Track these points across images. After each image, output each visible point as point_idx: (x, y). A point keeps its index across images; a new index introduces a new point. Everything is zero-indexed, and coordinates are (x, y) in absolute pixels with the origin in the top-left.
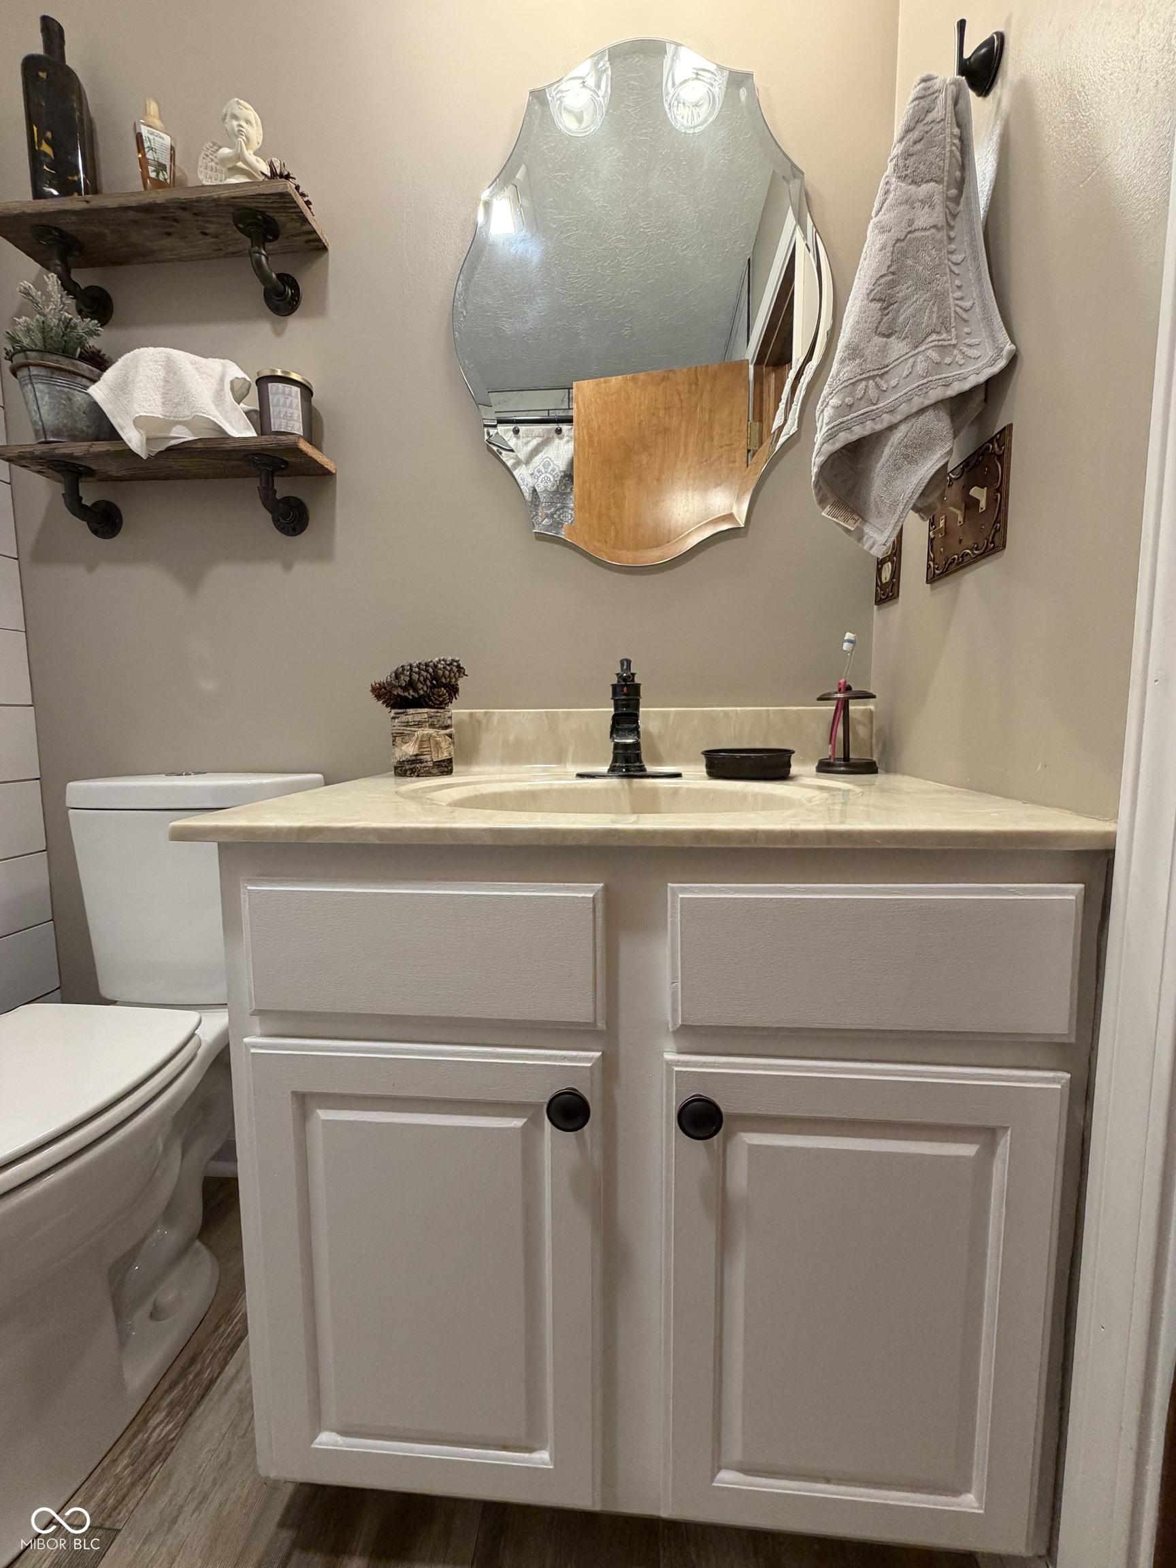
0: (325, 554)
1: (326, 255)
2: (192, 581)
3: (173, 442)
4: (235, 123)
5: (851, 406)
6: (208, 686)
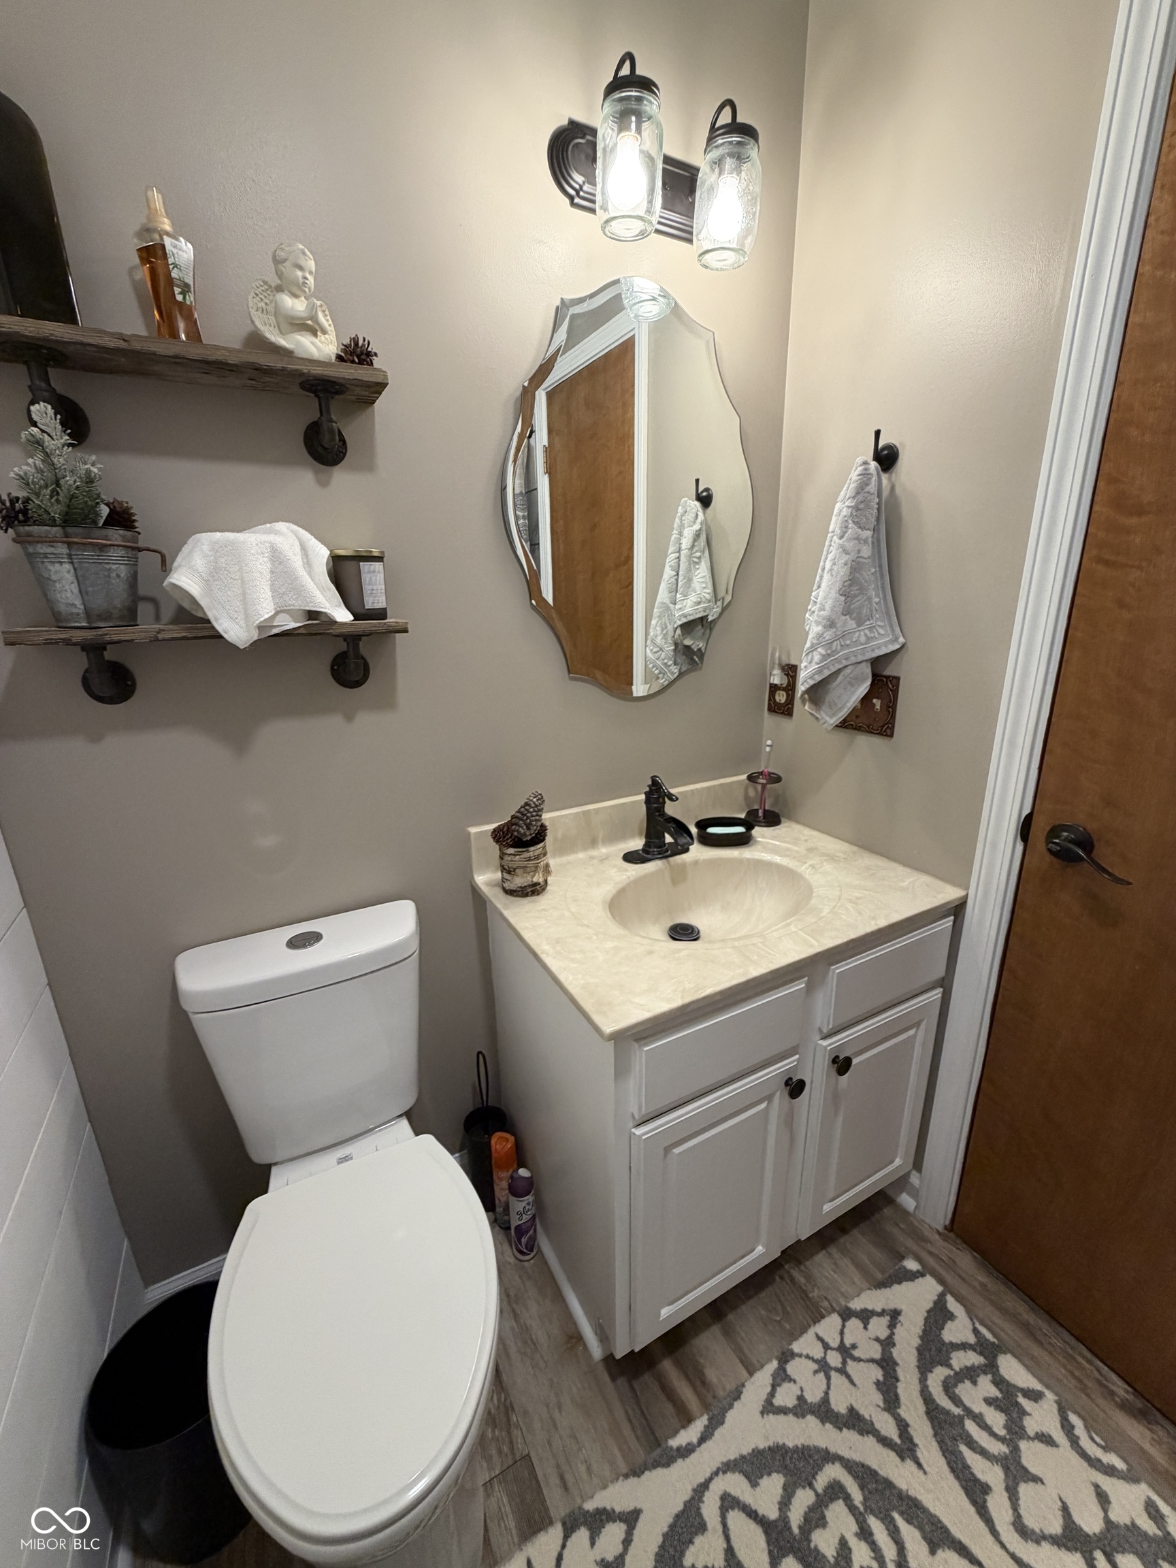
2: (239, 741)
3: (275, 631)
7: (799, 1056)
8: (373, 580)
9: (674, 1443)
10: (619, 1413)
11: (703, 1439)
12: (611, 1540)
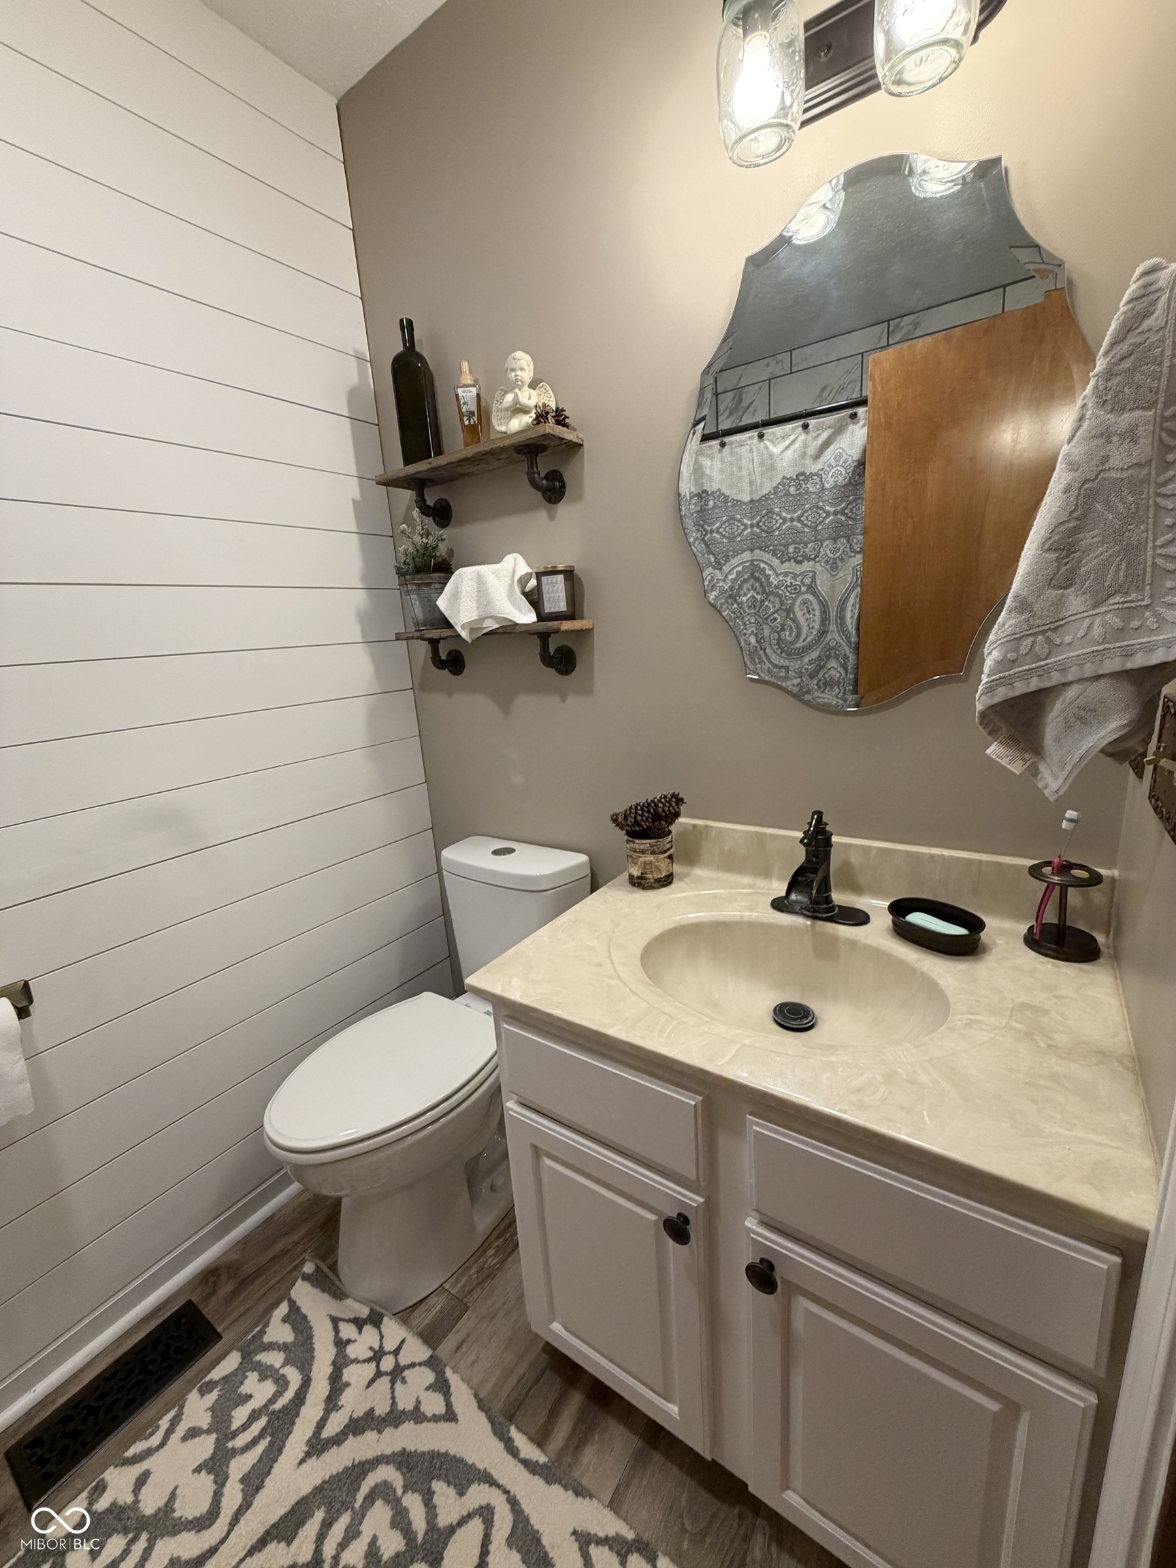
0: (587, 689)
1: (581, 450)
2: (505, 706)
3: (485, 630)
4: (513, 374)
5: (1014, 661)
6: (518, 779)
7: (701, 1200)
8: (553, 590)
9: (514, 1433)
10: (521, 1369)
11: (526, 1463)
12: (434, 1404)
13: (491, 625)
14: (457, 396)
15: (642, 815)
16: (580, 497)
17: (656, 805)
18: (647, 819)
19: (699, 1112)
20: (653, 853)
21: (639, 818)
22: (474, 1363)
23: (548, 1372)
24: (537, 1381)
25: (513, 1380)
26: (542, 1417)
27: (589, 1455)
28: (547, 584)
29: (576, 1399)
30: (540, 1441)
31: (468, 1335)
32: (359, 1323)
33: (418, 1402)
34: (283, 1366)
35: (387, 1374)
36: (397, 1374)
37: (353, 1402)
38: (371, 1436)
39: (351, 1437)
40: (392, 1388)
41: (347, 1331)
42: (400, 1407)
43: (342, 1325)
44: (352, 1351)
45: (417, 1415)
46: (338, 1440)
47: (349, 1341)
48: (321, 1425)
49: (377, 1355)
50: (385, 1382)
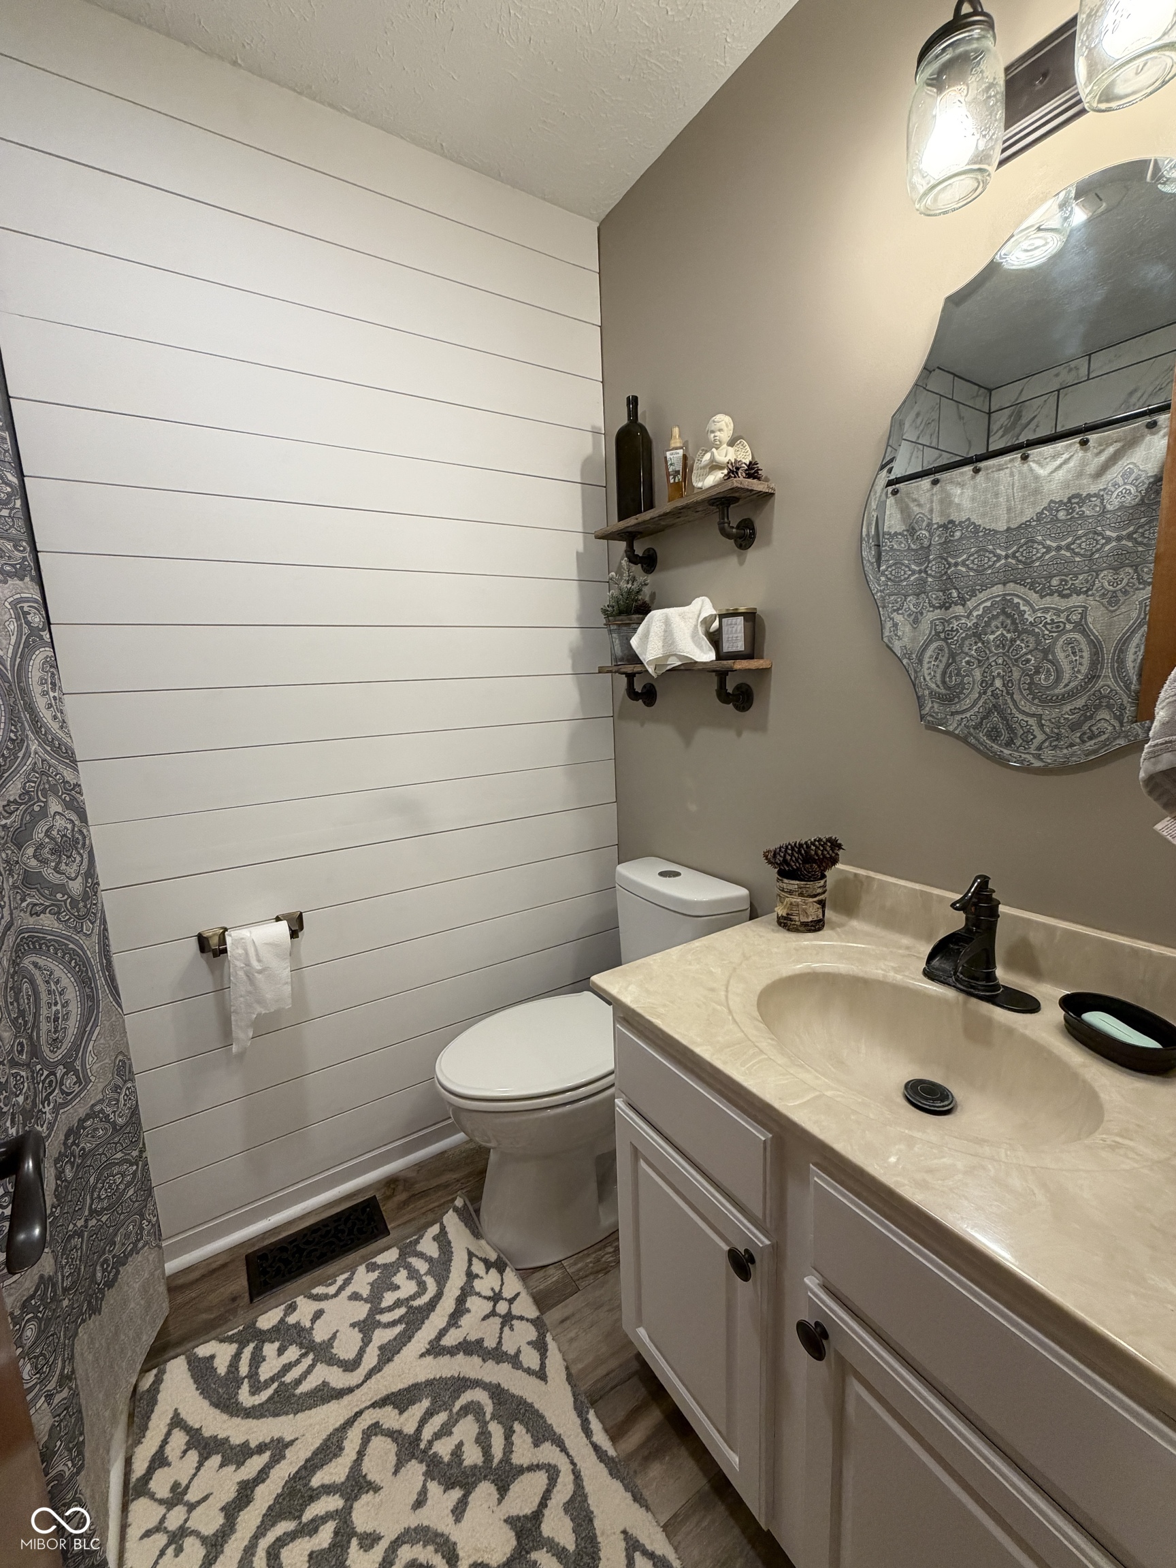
1: (773, 499)
2: (687, 737)
3: (669, 668)
6: (693, 808)
7: (767, 1242)
8: (732, 631)
9: (591, 1416)
10: (613, 1363)
11: (596, 1448)
12: (531, 1358)
13: (674, 662)
14: (666, 457)
15: (792, 855)
16: (768, 542)
17: (808, 847)
18: (797, 860)
19: (769, 1149)
20: (801, 895)
21: (788, 858)
22: (571, 1340)
23: (635, 1379)
24: (623, 1382)
25: (601, 1371)
26: (621, 1415)
27: (656, 1470)
28: (727, 625)
29: (654, 1416)
30: (615, 1435)
31: (573, 1315)
32: (488, 1265)
33: (519, 1351)
34: (426, 1274)
35: (500, 1316)
36: (508, 1319)
37: (472, 1326)
38: (476, 1360)
39: (461, 1353)
40: (501, 1329)
41: (478, 1267)
42: (504, 1348)
43: (475, 1260)
44: (477, 1284)
45: (515, 1361)
46: (452, 1351)
47: (477, 1276)
48: (442, 1333)
49: (496, 1298)
50: (498, 1320)
